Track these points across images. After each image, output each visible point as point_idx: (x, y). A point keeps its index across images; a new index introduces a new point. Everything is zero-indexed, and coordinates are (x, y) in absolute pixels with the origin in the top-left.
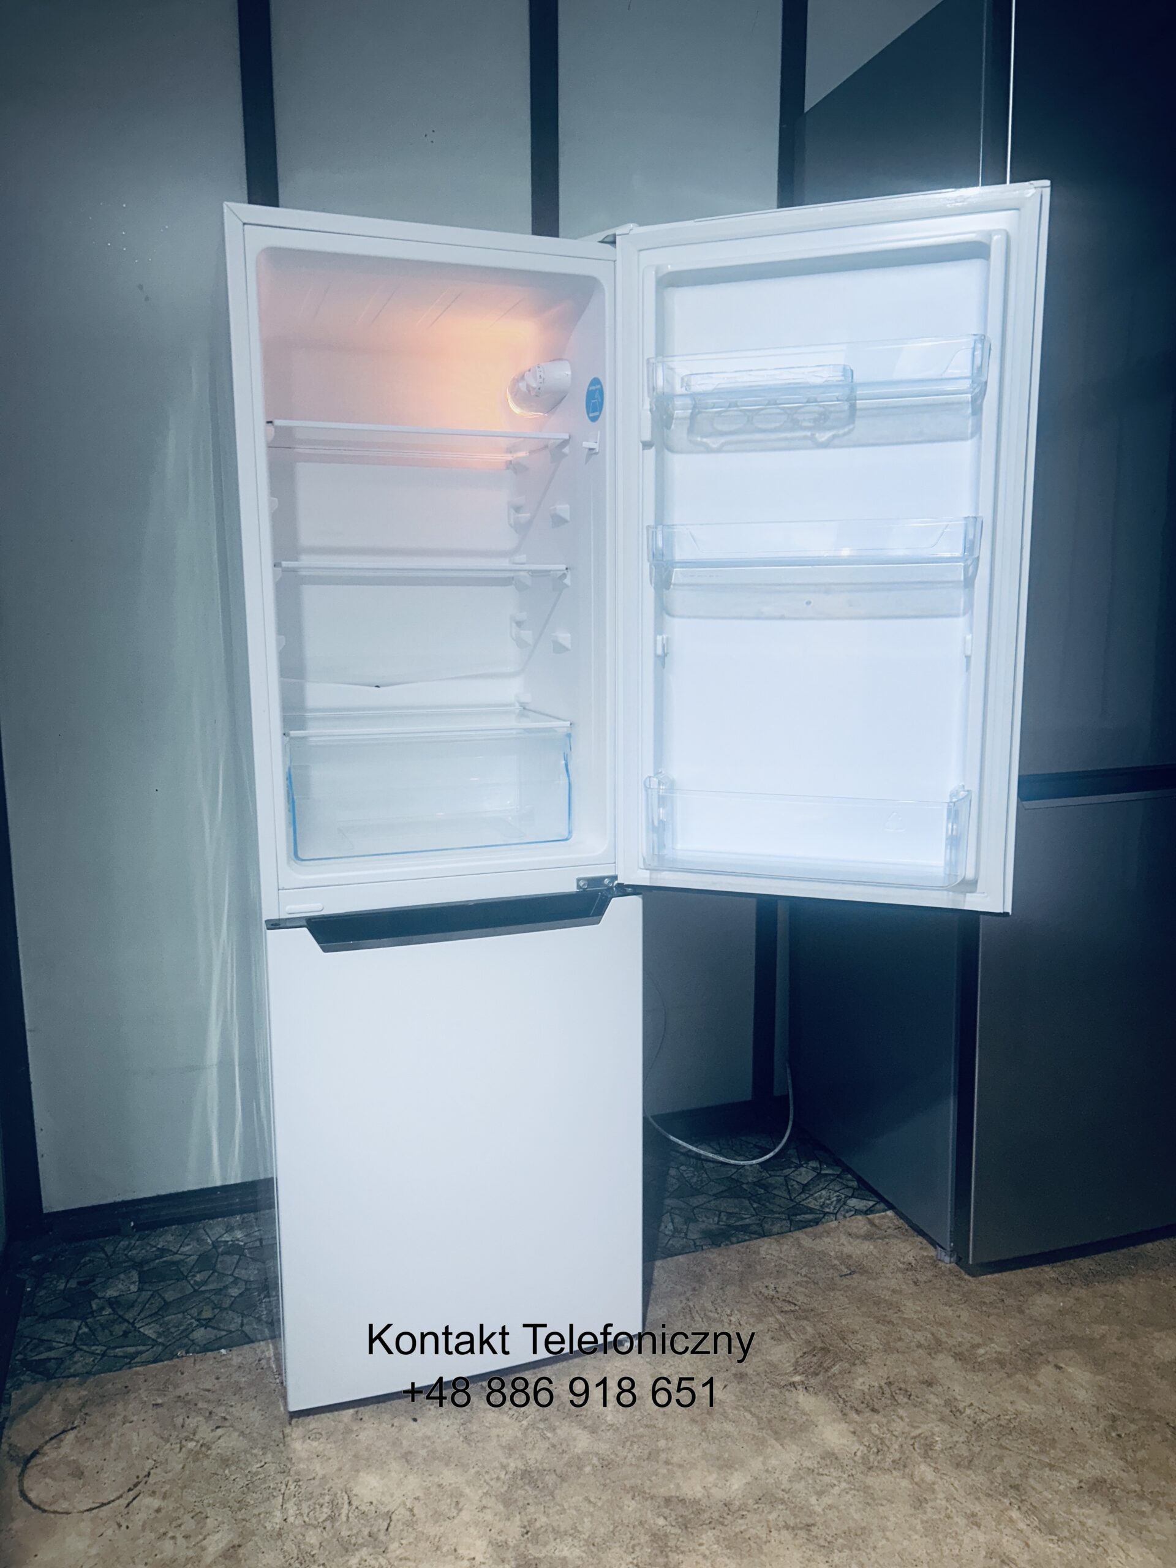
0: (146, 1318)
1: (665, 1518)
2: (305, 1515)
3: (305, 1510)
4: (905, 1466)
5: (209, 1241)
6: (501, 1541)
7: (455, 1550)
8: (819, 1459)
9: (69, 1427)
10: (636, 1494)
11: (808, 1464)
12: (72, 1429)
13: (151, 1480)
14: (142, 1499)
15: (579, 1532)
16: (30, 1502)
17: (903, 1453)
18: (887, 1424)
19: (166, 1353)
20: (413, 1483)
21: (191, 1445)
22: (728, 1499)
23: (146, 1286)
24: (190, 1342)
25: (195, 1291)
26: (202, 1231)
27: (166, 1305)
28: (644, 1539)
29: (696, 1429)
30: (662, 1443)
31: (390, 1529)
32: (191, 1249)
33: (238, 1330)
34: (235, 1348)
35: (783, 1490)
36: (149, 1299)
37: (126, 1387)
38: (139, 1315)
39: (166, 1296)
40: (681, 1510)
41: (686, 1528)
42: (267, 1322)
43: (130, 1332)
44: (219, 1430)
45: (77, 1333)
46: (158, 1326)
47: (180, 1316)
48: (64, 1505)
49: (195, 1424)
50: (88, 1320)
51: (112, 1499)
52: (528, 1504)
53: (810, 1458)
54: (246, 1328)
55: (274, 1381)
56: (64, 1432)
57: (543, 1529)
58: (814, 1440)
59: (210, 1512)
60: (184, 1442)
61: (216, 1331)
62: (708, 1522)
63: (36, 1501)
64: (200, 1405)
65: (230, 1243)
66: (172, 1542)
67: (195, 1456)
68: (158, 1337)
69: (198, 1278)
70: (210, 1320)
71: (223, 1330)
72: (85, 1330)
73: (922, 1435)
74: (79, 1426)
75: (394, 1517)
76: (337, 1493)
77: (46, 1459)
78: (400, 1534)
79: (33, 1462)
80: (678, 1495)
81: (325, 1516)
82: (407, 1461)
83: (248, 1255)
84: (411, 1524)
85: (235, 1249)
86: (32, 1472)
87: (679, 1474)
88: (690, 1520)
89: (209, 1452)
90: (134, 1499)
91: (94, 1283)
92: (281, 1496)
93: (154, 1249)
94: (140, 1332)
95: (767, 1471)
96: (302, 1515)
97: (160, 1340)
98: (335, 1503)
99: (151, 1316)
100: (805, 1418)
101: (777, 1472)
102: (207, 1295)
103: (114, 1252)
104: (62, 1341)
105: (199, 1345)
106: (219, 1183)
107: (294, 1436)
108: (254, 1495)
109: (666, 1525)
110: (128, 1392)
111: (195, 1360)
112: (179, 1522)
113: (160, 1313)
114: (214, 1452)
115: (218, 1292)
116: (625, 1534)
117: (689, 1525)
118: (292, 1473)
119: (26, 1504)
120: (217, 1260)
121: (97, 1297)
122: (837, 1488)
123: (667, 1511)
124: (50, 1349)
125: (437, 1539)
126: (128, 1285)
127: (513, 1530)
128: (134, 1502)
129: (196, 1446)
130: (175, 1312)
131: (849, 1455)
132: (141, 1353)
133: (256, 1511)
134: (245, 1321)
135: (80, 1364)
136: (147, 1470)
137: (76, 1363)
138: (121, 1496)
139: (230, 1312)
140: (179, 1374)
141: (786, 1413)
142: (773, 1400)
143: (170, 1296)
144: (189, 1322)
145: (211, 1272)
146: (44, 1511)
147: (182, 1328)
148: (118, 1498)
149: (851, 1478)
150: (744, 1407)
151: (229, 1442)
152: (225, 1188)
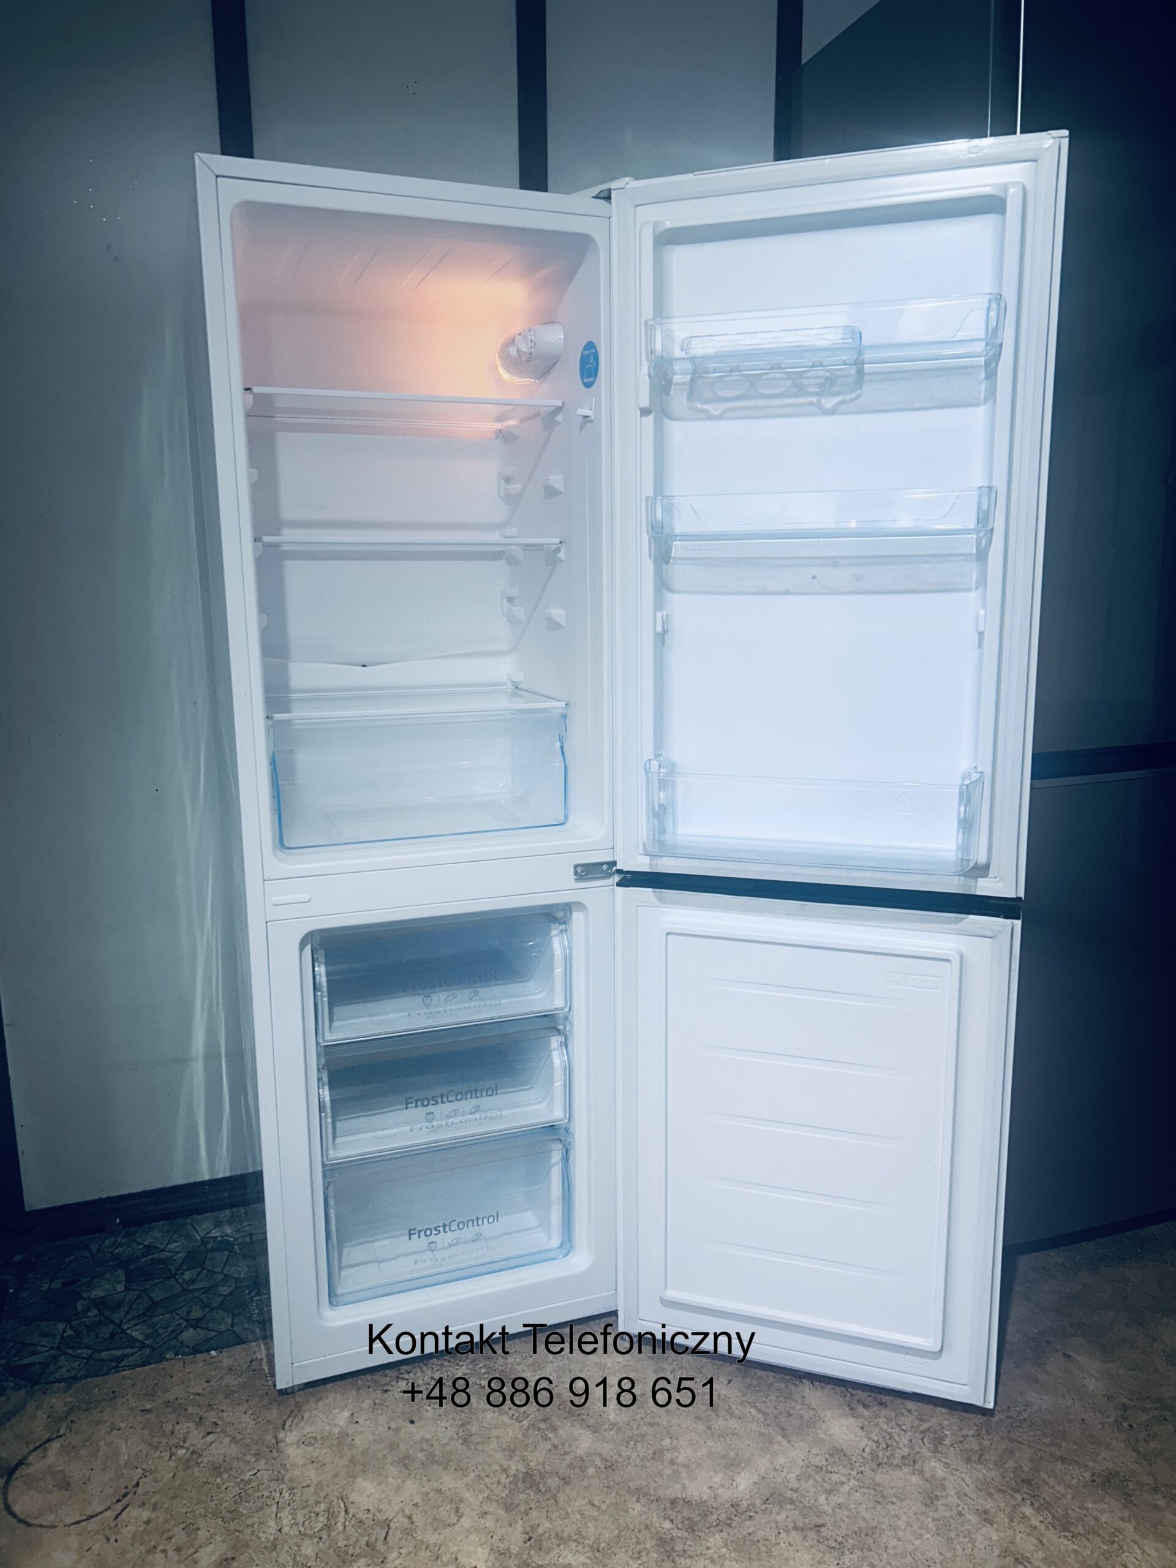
0: (133, 1319)
1: (672, 1521)
2: (300, 1526)
3: (300, 1520)
4: (915, 1462)
5: (198, 1237)
6: (503, 1549)
7: (456, 1559)
8: (827, 1456)
9: (55, 1436)
10: (641, 1497)
11: (817, 1461)
12: (58, 1437)
13: (140, 1490)
14: (130, 1511)
15: (583, 1537)
16: (15, 1516)
17: (911, 1447)
18: (895, 1418)
19: (155, 1355)
20: (412, 1488)
21: (181, 1452)
22: (735, 1500)
23: (134, 1286)
24: (180, 1345)
25: (184, 1290)
26: (190, 1227)
27: (154, 1305)
28: (649, 1543)
29: (701, 1427)
30: (667, 1442)
31: (388, 1538)
32: (179, 1246)
33: (228, 1330)
34: (226, 1349)
35: (791, 1490)
36: (137, 1299)
37: (113, 1392)
38: (125, 1316)
39: (153, 1295)
40: (686, 1513)
41: (693, 1531)
42: (258, 1321)
43: (116, 1334)
44: (210, 1436)
45: (62, 1337)
46: (146, 1327)
47: (168, 1316)
48: (50, 1518)
49: (186, 1431)
50: (73, 1323)
51: (99, 1510)
52: (530, 1509)
53: (817, 1455)
54: (237, 1329)
55: (266, 1383)
56: (49, 1440)
57: (547, 1535)
58: (822, 1436)
59: (201, 1523)
60: (174, 1450)
61: (205, 1332)
62: (715, 1524)
63: (22, 1517)
64: (190, 1410)
65: (219, 1239)
66: (162, 1555)
67: (187, 1464)
68: (147, 1339)
69: (187, 1276)
70: (199, 1320)
71: (213, 1331)
72: (70, 1332)
73: (931, 1429)
74: (64, 1434)
75: (392, 1525)
76: (333, 1501)
77: (30, 1470)
78: (399, 1543)
79: (18, 1473)
80: (684, 1496)
81: (321, 1525)
82: (405, 1466)
83: (238, 1251)
84: (409, 1532)
85: (224, 1245)
86: (17, 1485)
87: (684, 1474)
88: (697, 1522)
89: (199, 1460)
90: (123, 1510)
91: (79, 1283)
92: (276, 1506)
93: (141, 1246)
94: (127, 1334)
95: (775, 1470)
96: (297, 1524)
97: (147, 1342)
98: (331, 1511)
99: (138, 1317)
100: (811, 1412)
101: (784, 1470)
102: (197, 1294)
103: (99, 1251)
104: (46, 1344)
105: (188, 1347)
106: (207, 1177)
107: (287, 1440)
108: (247, 1504)
109: (672, 1529)
110: (115, 1398)
111: (184, 1363)
112: (170, 1534)
113: (148, 1313)
114: (205, 1460)
115: (207, 1290)
116: (631, 1539)
117: (695, 1528)
118: (286, 1479)
119: (10, 1518)
120: (206, 1256)
121: (82, 1298)
122: (845, 1486)
123: (673, 1514)
124: (34, 1353)
125: (436, 1549)
126: (115, 1284)
127: (515, 1537)
128: (124, 1513)
129: (186, 1453)
130: (163, 1312)
131: (857, 1451)
132: (128, 1356)
133: (249, 1522)
134: (236, 1321)
135: (65, 1368)
136: (136, 1480)
137: (61, 1367)
138: (109, 1508)
139: (220, 1312)
140: (168, 1377)
141: (793, 1408)
142: (779, 1395)
143: (158, 1295)
144: (176, 1323)
145: (200, 1269)
146: (29, 1525)
147: (170, 1329)
148: (106, 1510)
149: (860, 1475)
150: (749, 1403)
151: (220, 1448)
152: (213, 1182)
